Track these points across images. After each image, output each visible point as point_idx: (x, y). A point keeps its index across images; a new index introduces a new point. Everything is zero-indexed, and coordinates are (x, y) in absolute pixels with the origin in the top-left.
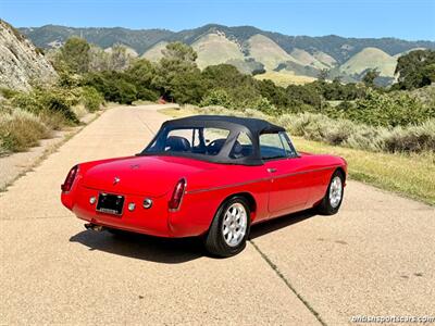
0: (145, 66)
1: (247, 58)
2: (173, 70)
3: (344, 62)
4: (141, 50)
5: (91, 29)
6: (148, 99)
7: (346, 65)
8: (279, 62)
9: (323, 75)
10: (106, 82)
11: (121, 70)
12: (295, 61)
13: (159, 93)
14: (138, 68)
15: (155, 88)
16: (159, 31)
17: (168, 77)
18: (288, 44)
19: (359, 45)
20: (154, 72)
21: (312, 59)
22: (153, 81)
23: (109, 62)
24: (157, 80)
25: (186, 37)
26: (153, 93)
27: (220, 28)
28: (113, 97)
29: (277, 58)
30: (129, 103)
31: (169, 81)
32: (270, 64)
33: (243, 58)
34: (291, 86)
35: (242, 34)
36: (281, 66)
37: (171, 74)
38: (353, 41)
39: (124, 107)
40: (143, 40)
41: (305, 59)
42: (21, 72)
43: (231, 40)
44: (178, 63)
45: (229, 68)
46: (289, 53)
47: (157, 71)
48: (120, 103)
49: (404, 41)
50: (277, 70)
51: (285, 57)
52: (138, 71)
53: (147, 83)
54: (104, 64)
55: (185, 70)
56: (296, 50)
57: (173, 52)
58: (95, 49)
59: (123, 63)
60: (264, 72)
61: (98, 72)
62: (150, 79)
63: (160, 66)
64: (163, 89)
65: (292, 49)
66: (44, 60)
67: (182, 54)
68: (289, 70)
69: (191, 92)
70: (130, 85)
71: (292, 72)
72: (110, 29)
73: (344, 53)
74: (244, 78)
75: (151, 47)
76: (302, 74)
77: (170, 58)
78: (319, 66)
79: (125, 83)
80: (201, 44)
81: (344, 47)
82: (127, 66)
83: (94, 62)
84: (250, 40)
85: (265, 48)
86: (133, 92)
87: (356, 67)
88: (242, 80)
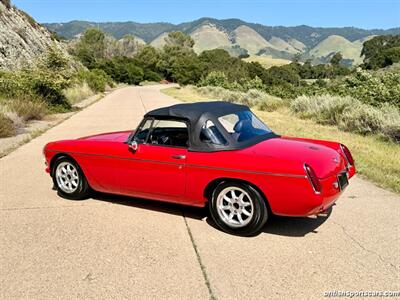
0: (151, 52)
1: (234, 45)
2: (174, 55)
3: (313, 47)
4: (148, 40)
5: (108, 23)
6: (153, 80)
7: (315, 50)
8: (260, 48)
9: (296, 58)
10: (117, 66)
11: (131, 56)
12: (272, 47)
13: (162, 75)
14: (145, 54)
15: (159, 71)
16: (162, 24)
17: (170, 61)
18: (267, 33)
19: (325, 33)
20: (158, 57)
21: (286, 45)
22: (158, 65)
23: (121, 49)
24: (161, 64)
25: (185, 29)
26: (158, 75)
27: (212, 21)
28: (123, 78)
29: (258, 45)
30: (137, 84)
31: (171, 64)
32: (252, 50)
33: (231, 45)
35: (229, 25)
36: (262, 52)
37: (172, 58)
38: (321, 30)
39: (133, 88)
40: (149, 32)
41: (281, 45)
43: (221, 30)
44: (178, 49)
45: (221, 52)
46: (267, 40)
47: (161, 56)
48: (130, 83)
49: (361, 30)
50: (259, 54)
51: (265, 44)
52: (145, 56)
53: (152, 67)
54: (117, 51)
55: (184, 54)
56: (274, 38)
57: (174, 40)
58: (109, 38)
59: (132, 49)
60: (248, 56)
61: (111, 58)
62: (155, 63)
63: (164, 52)
64: (166, 71)
65: (270, 37)
67: (182, 41)
68: (268, 54)
69: (189, 73)
70: (137, 68)
71: (271, 56)
73: (313, 40)
74: (235, 61)
75: (156, 37)
76: (278, 57)
77: (172, 45)
78: (292, 51)
79: (133, 66)
80: (197, 34)
81: (313, 35)
82: (135, 53)
83: (109, 49)
84: (236, 30)
85: (248, 37)
86: (140, 74)
87: (322, 52)
88: (234, 63)
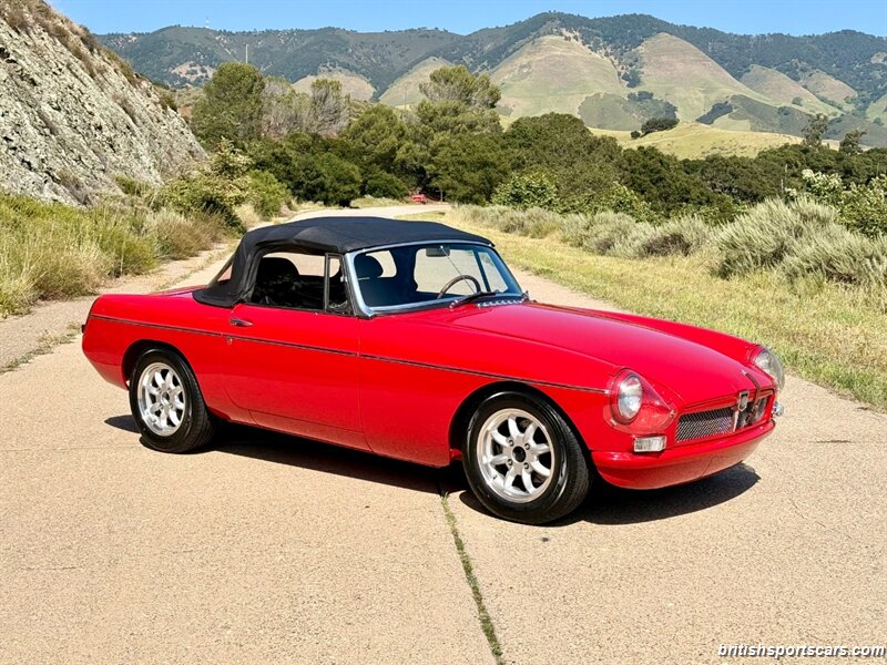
0: (382, 121)
1: (635, 91)
2: (444, 128)
3: (877, 96)
4: (382, 81)
5: (267, 34)
6: (395, 197)
7: (882, 103)
8: (714, 98)
9: (818, 128)
10: (298, 160)
11: (332, 132)
12: (751, 96)
13: (413, 180)
14: (367, 126)
15: (404, 170)
16: (424, 34)
17: (432, 144)
18: (735, 54)
20: (402, 135)
21: (795, 89)
22: (400, 155)
23: (305, 114)
24: (408, 152)
25: (488, 47)
26: (398, 181)
28: (312, 191)
29: (708, 90)
30: (344, 203)
31: (434, 153)
32: (690, 103)
33: (624, 91)
34: (712, 160)
36: (719, 109)
37: (439, 137)
40: (386, 56)
41: (779, 90)
42: (142, 148)
43: (594, 49)
44: (456, 112)
45: (565, 120)
46: (738, 76)
47: (409, 131)
48: (327, 202)
50: (707, 119)
51: (729, 87)
52: (367, 134)
53: (387, 161)
54: (295, 119)
55: (471, 127)
56: (756, 69)
57: (446, 89)
58: (274, 88)
59: (335, 114)
60: (673, 124)
61: (281, 138)
62: (393, 151)
63: (416, 119)
64: (422, 171)
65: (745, 68)
66: (175, 120)
67: (466, 93)
68: (738, 117)
69: (475, 177)
70: (347, 165)
71: (746, 123)
72: (312, 33)
73: (878, 75)
75: (401, 74)
76: (771, 128)
77: (439, 103)
78: (812, 106)
79: (336, 160)
80: (524, 60)
81: (877, 59)
82: (343, 123)
83: (275, 115)
84: (641, 49)
85: (680, 66)
86: (353, 181)
